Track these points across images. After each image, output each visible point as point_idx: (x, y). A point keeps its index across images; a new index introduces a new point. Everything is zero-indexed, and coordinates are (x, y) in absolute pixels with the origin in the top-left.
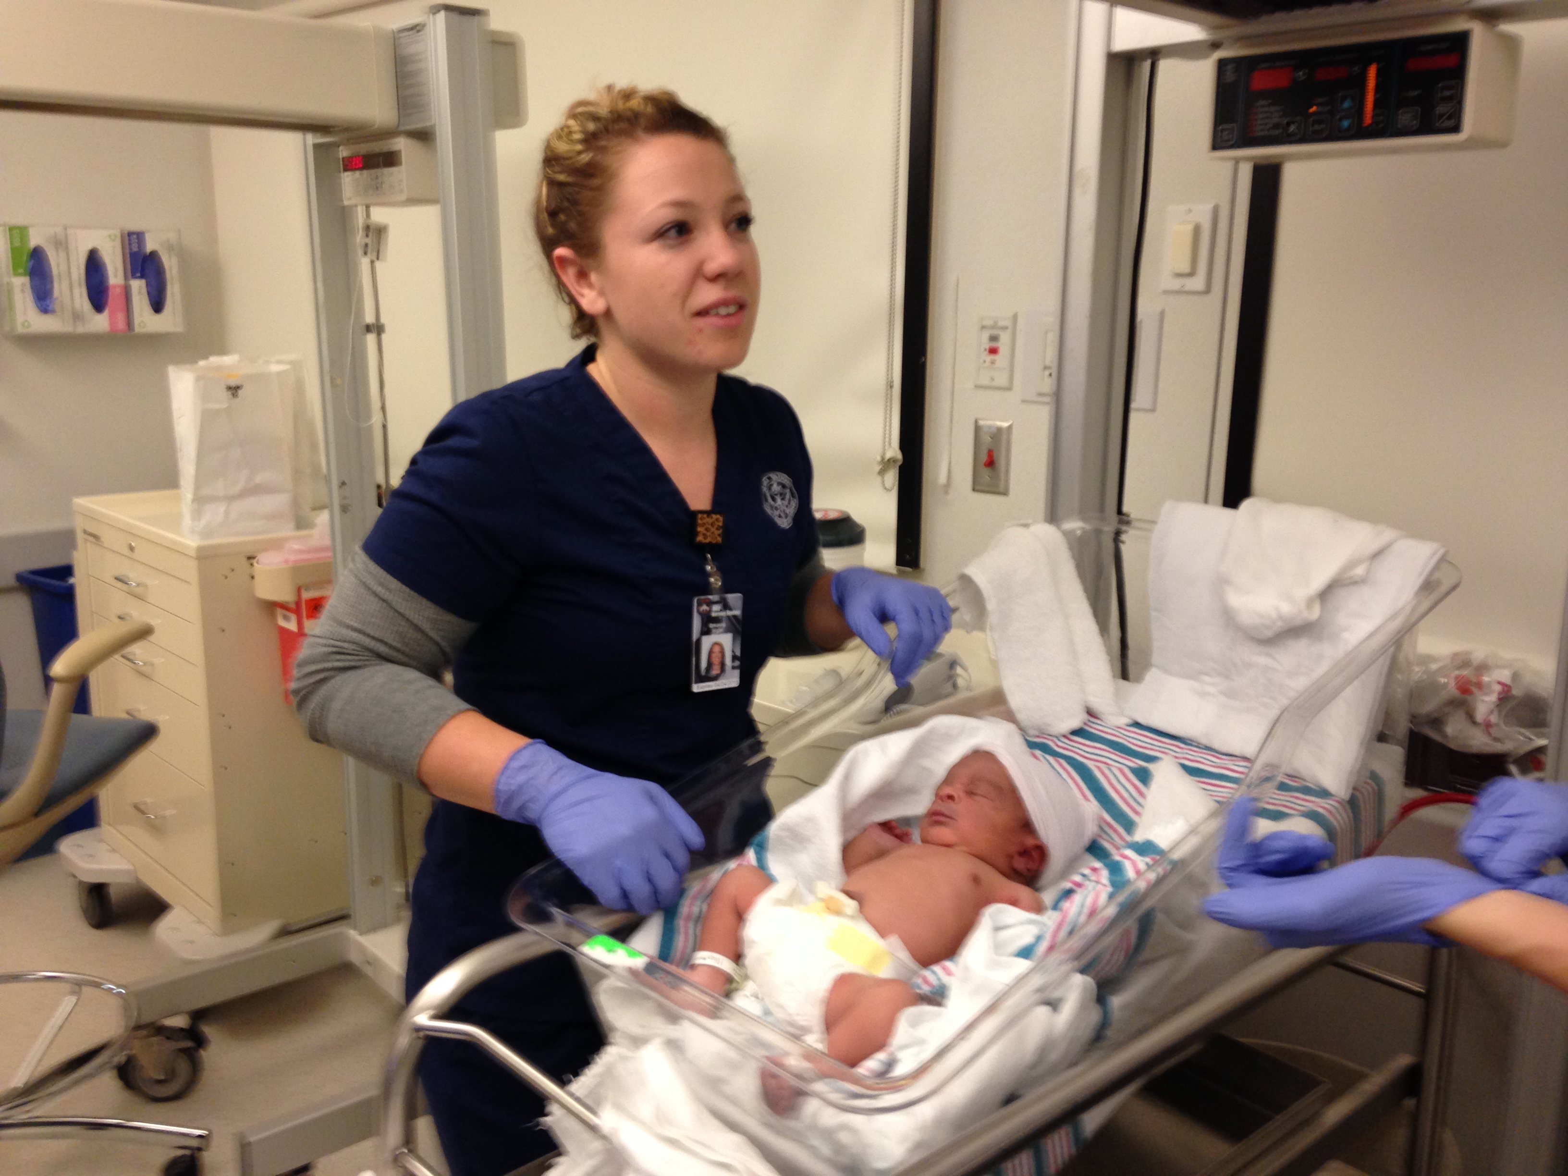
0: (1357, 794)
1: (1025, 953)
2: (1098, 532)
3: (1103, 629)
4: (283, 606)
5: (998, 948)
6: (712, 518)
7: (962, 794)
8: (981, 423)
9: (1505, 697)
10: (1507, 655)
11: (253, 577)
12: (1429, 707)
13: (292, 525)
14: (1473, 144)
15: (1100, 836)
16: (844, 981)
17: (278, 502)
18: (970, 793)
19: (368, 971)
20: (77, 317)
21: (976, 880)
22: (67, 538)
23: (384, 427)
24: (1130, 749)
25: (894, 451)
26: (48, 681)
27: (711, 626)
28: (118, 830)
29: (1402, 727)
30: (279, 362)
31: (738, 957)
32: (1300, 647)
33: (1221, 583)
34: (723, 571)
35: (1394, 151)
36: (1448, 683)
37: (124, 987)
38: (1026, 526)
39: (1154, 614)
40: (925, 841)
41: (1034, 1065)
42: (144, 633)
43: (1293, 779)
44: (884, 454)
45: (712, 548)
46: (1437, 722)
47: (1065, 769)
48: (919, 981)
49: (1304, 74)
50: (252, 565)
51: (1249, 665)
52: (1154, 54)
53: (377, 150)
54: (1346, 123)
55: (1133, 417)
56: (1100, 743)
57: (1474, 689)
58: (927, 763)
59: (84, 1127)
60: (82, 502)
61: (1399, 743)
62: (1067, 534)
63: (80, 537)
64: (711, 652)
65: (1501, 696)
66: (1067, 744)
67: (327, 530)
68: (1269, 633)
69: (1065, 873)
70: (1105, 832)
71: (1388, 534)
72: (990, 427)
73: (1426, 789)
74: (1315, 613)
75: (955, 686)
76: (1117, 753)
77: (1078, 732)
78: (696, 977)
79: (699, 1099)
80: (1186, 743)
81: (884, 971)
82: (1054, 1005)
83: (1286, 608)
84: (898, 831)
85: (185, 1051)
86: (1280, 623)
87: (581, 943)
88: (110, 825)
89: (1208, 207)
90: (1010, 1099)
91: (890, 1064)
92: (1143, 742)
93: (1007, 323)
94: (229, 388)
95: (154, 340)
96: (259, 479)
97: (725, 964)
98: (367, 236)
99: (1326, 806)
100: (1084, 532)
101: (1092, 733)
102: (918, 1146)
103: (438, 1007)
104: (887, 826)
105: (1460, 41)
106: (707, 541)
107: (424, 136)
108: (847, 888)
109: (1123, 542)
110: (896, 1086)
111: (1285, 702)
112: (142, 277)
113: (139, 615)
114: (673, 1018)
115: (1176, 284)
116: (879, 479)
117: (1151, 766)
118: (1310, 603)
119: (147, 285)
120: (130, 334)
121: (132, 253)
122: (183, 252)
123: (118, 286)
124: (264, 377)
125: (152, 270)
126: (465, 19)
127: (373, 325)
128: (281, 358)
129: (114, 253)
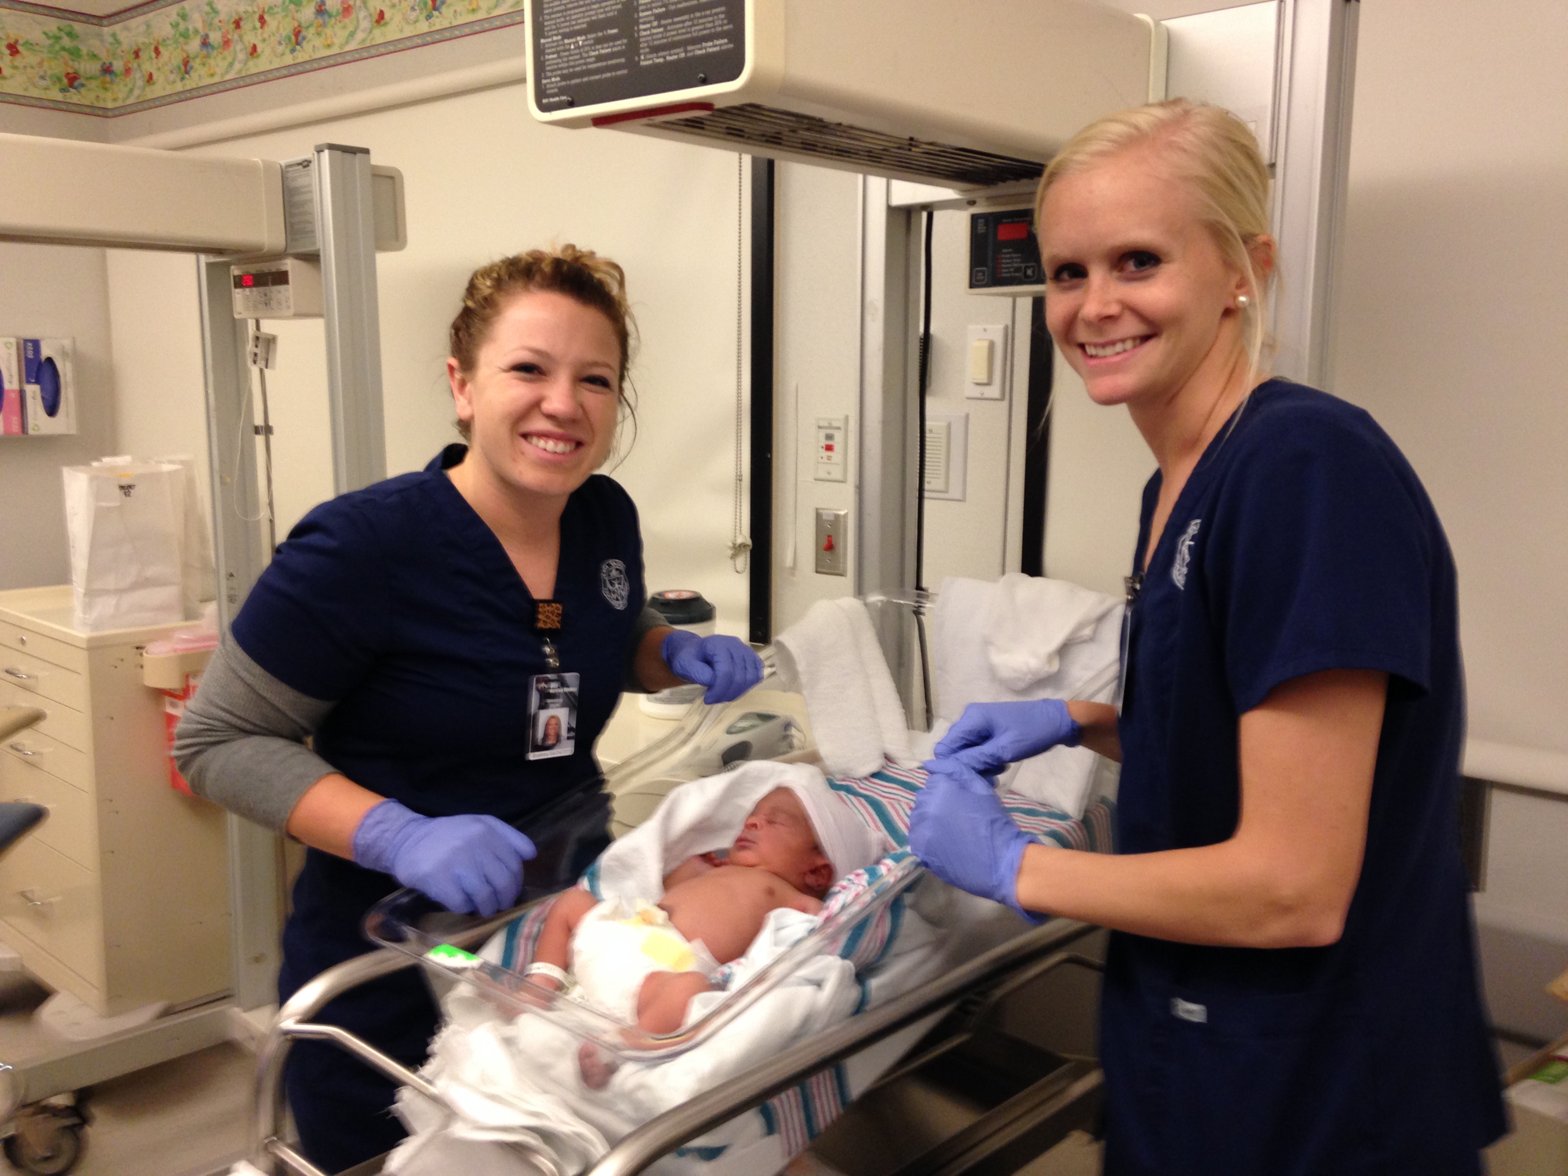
0: (1089, 815)
2: (898, 605)
4: (170, 693)
6: (550, 606)
7: (763, 822)
8: (821, 511)
11: (142, 667)
13: (180, 616)
16: (654, 978)
17: (167, 594)
18: (770, 822)
23: (272, 521)
25: (744, 536)
27: (549, 701)
28: (4, 921)
30: (171, 462)
31: (566, 966)
33: (987, 642)
37: (12, 1065)
38: (839, 599)
42: (33, 720)
44: (735, 540)
45: (553, 634)
47: (863, 806)
50: (141, 655)
52: (929, 208)
53: (266, 271)
56: (894, 783)
58: (738, 801)
62: (870, 606)
64: (547, 725)
66: (868, 785)
67: (214, 620)
68: (1022, 685)
71: (1108, 600)
72: (829, 514)
74: (1055, 667)
75: (791, 746)
77: (875, 775)
78: (530, 984)
82: (818, 984)
83: (1034, 663)
84: (716, 861)
85: (69, 1129)
86: (1029, 676)
87: (429, 952)
89: (1001, 327)
93: (840, 423)
94: (122, 487)
95: (48, 442)
96: (151, 571)
97: (556, 972)
98: (257, 346)
99: (1065, 827)
100: (885, 605)
101: (888, 775)
103: (304, 1013)
104: (707, 857)
106: (547, 626)
107: (312, 258)
108: (662, 903)
109: (923, 614)
112: (37, 382)
113: (29, 704)
115: (977, 392)
116: (730, 563)
118: (1050, 658)
119: (42, 390)
120: (24, 436)
121: (27, 360)
122: (77, 357)
123: (13, 391)
124: (156, 477)
125: (47, 376)
126: (348, 156)
127: (262, 427)
128: (173, 457)
129: (9, 360)
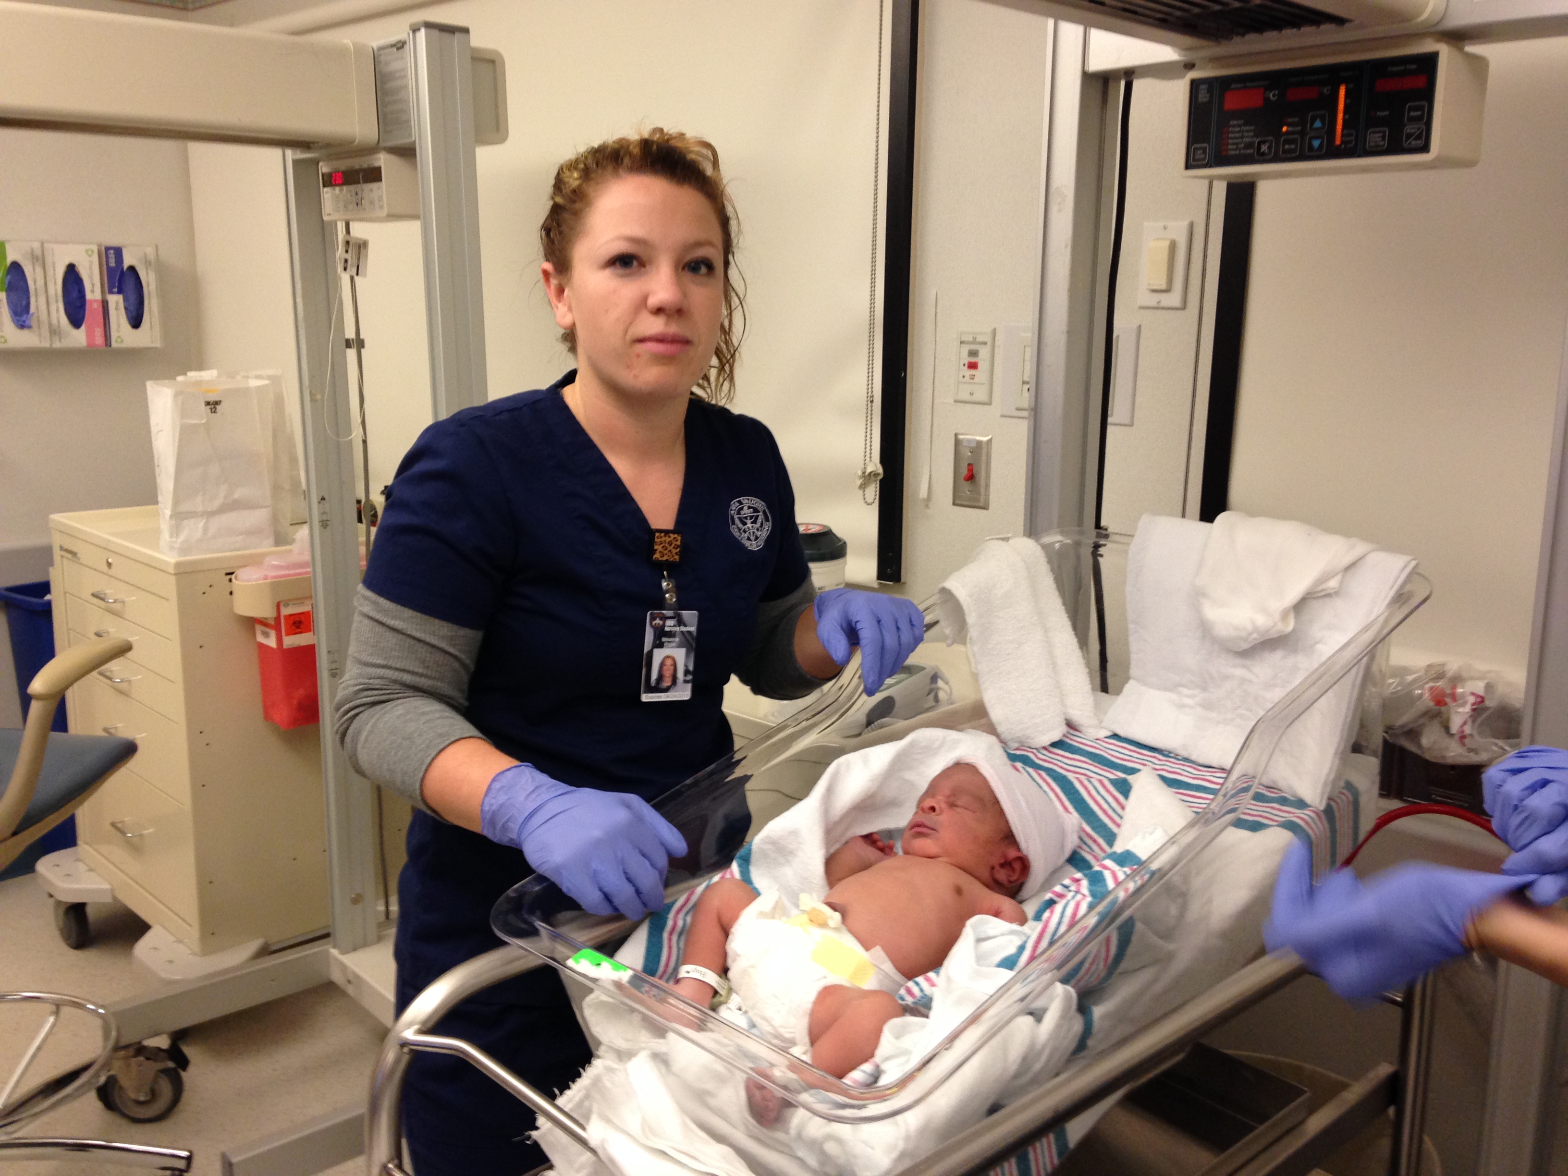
0: (1333, 804)
1: (1009, 963)
2: (1078, 544)
3: (1083, 643)
4: (262, 622)
5: (980, 959)
6: (669, 537)
7: (943, 806)
8: (961, 437)
9: (1479, 708)
10: (1481, 666)
11: (231, 593)
12: (1404, 719)
13: (271, 540)
14: (1441, 163)
15: (1080, 847)
16: (828, 992)
17: (259, 517)
18: (952, 805)
19: (350, 990)
20: (54, 332)
21: (959, 891)
22: (45, 554)
23: (365, 442)
24: (1112, 762)
25: (875, 465)
26: (26, 700)
27: (664, 639)
28: (95, 850)
29: (1377, 739)
30: (258, 377)
31: (724, 972)
32: (1276, 657)
33: (1197, 595)
34: (679, 590)
35: (1365, 170)
36: (1424, 694)
37: (103, 1007)
38: (1006, 539)
39: (1131, 626)
40: (906, 853)
41: (1017, 1075)
42: (124, 649)
43: (1271, 790)
44: (865, 468)
45: (670, 566)
46: (1413, 733)
47: (1045, 781)
48: (902, 992)
49: (1274, 96)
50: (230, 580)
51: (1226, 678)
52: (1129, 75)
53: (357, 167)
54: (1316, 143)
55: (1112, 432)
56: (1081, 755)
57: (1448, 700)
58: (909, 775)
59: (63, 1148)
60: (57, 517)
61: (1374, 754)
62: (1046, 548)
63: (57, 553)
64: (662, 665)
65: (1474, 707)
66: (1048, 756)
67: (307, 545)
68: (1245, 646)
69: (1047, 884)
70: (1085, 843)
71: (1361, 548)
72: (970, 441)
73: (1402, 799)
74: (1290, 626)
75: (937, 699)
76: (1097, 765)
77: (1057, 744)
78: (683, 990)
79: (684, 1110)
80: (1164, 755)
81: (869, 982)
82: (1037, 1015)
83: (1261, 621)
84: (880, 844)
85: (165, 1071)
86: (1255, 636)
87: (568, 958)
88: (86, 843)
89: (1185, 224)
90: (994, 1109)
91: (876, 1076)
92: (1121, 753)
93: (987, 338)
94: (208, 404)
95: (132, 355)
96: (238, 494)
97: (711, 978)
98: (347, 251)
99: (1303, 816)
100: (1064, 545)
101: (1071, 745)
102: (903, 1155)
103: (424, 1023)
104: (869, 839)
105: (1429, 62)
106: (664, 558)
107: (407, 153)
108: (830, 900)
109: (1101, 556)
110: (882, 1098)
111: (1262, 713)
112: (119, 292)
113: (117, 632)
114: (660, 1032)
115: (1152, 300)
116: (861, 492)
117: (1130, 778)
118: (1284, 615)
119: (125, 300)
120: (108, 349)
121: (109, 268)
122: (160, 268)
123: (96, 301)
124: (245, 392)
125: (129, 284)
126: (446, 36)
127: (353, 340)
128: (259, 373)
129: (91, 268)
